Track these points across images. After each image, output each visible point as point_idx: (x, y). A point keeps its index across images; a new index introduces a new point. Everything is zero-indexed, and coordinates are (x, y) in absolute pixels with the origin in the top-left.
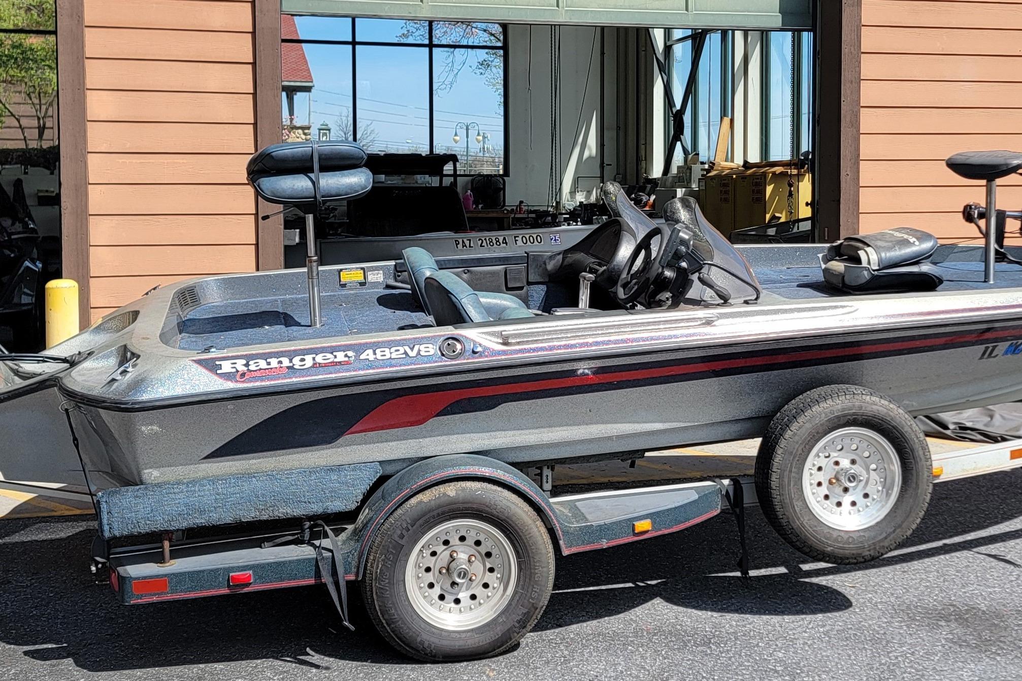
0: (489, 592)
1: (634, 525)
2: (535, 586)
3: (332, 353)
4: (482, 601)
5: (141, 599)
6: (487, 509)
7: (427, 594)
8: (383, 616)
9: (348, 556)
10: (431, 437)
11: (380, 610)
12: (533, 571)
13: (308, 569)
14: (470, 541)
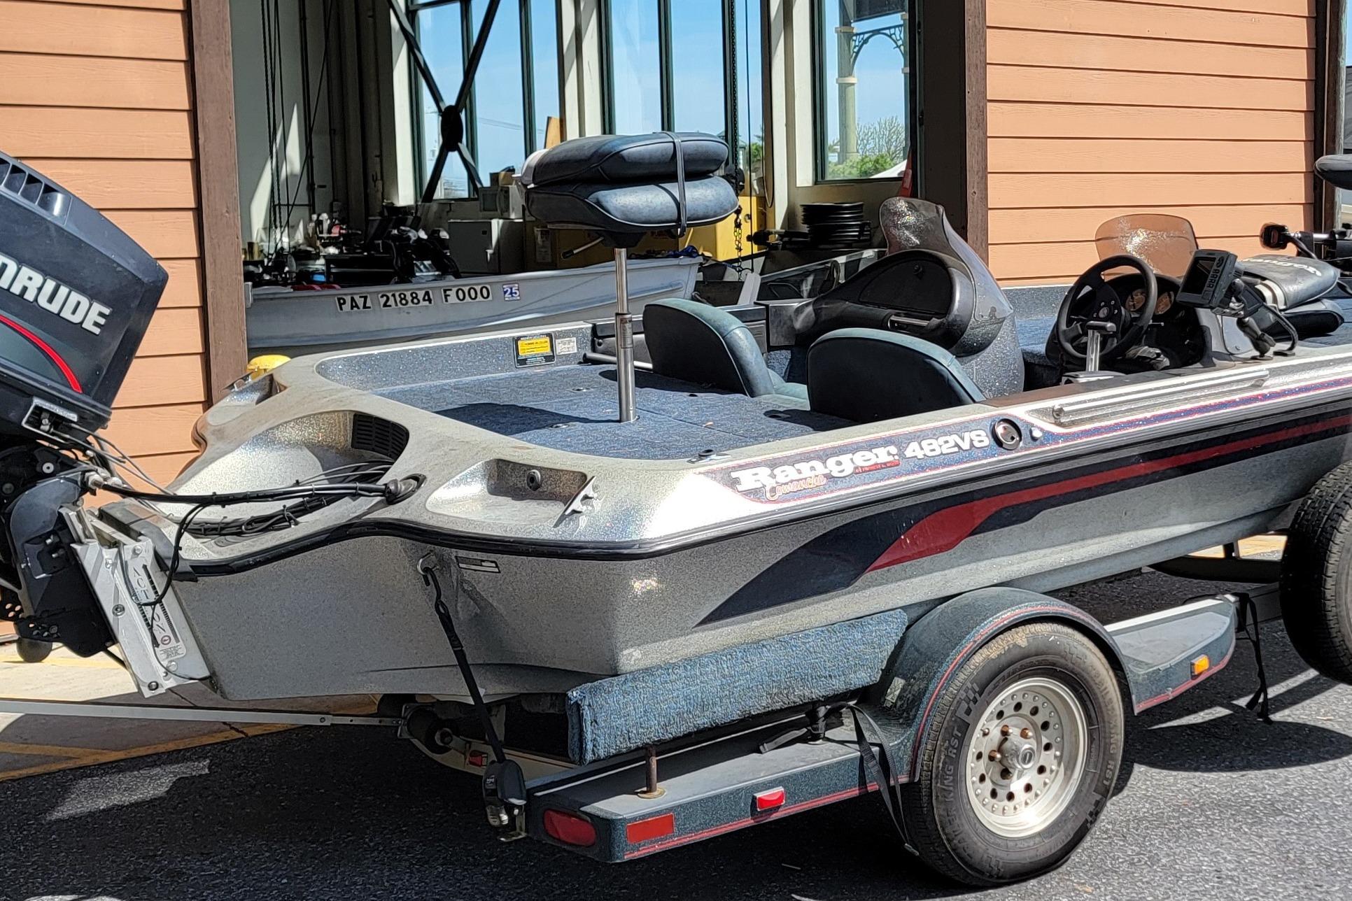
0: (1045, 777)
1: (1192, 664)
2: (1110, 762)
3: (870, 450)
4: (1039, 792)
5: (639, 850)
6: (1062, 661)
7: (979, 791)
8: (943, 830)
9: (899, 749)
10: (959, 565)
11: (941, 822)
12: (1107, 740)
13: (851, 774)
14: (1026, 710)
